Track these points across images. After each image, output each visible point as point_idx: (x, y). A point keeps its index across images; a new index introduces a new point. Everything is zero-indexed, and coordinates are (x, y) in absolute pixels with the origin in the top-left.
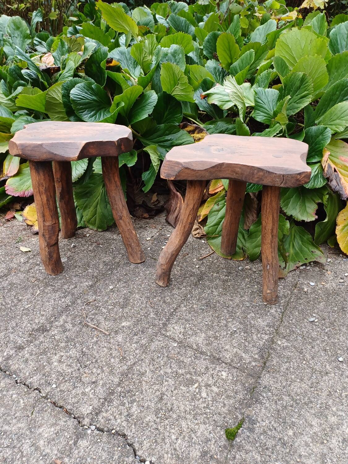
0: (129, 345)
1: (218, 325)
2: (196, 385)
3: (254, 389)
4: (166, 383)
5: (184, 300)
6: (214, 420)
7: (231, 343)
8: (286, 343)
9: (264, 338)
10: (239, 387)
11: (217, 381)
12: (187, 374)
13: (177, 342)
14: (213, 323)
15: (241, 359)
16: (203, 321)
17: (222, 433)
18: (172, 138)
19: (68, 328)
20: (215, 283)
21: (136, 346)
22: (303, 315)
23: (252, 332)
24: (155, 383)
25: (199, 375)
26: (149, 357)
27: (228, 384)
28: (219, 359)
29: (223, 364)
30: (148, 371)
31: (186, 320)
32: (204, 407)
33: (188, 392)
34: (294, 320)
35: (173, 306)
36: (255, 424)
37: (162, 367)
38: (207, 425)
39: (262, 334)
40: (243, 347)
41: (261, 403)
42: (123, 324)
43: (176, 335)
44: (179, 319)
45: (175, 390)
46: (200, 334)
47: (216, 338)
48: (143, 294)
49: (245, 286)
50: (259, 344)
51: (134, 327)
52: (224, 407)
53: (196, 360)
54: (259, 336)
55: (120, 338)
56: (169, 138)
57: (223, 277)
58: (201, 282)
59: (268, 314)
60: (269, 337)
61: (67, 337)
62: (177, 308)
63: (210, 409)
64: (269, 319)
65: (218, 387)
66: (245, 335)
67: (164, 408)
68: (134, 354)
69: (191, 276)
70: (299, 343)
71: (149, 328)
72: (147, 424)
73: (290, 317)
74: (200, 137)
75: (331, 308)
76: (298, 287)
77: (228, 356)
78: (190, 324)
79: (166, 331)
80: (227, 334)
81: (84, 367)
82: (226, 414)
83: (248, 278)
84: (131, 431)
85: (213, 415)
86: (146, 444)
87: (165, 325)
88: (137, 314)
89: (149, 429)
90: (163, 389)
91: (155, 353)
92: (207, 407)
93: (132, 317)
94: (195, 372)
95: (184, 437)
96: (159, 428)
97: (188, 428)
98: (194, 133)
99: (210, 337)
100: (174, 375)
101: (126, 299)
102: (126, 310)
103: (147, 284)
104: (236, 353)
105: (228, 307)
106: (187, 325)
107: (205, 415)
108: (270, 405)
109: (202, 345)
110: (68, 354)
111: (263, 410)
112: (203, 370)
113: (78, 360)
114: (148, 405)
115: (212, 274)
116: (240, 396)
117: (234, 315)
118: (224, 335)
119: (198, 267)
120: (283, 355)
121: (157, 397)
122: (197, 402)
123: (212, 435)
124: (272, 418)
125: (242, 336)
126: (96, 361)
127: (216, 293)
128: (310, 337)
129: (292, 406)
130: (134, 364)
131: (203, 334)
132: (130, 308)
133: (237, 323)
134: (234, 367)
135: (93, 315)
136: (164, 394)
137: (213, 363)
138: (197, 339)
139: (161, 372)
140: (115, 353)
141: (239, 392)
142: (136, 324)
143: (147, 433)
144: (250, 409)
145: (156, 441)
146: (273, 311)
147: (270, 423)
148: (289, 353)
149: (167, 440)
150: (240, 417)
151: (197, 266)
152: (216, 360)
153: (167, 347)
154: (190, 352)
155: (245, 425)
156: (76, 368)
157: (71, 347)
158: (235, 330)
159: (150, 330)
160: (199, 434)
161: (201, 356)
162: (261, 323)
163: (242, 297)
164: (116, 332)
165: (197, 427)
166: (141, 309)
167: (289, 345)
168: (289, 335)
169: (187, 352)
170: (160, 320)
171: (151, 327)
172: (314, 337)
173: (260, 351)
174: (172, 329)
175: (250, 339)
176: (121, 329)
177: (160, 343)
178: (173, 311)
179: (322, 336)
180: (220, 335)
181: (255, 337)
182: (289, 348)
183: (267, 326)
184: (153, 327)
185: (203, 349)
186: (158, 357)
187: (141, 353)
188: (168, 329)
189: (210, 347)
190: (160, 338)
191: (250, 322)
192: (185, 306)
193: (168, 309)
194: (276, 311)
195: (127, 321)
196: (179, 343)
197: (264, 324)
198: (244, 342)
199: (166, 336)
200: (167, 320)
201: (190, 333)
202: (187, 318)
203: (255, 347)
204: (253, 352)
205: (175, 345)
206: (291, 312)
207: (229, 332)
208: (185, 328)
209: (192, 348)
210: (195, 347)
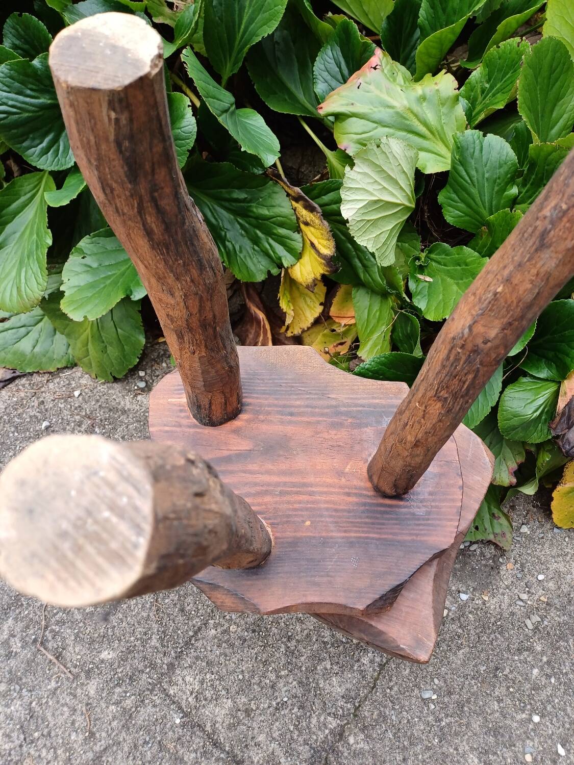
0: (104, 706)
1: (261, 682)
7: (271, 729)
8: (362, 743)
9: (330, 726)
13: (183, 712)
14: (253, 676)
16: (238, 670)
18: (249, 197)
19: (14, 650)
21: (114, 711)
22: (416, 678)
23: (312, 710)
26: (129, 739)
31: (209, 663)
35: (194, 622)
39: (329, 714)
40: (287, 741)
42: (105, 655)
43: (184, 697)
44: (197, 658)
46: (225, 700)
47: (248, 712)
50: (315, 737)
51: (119, 667)
53: (203, 759)
54: (322, 718)
55: (92, 688)
56: (242, 196)
59: (355, 668)
60: (338, 725)
61: (10, 672)
62: (200, 629)
64: (351, 679)
66: (299, 714)
68: (110, 728)
70: (384, 746)
71: (143, 672)
73: (391, 680)
74: (308, 220)
75: (476, 666)
78: (212, 674)
79: (170, 683)
80: (269, 707)
81: (30, 743)
87: (171, 666)
88: (130, 633)
91: (141, 733)
93: (120, 641)
98: (296, 202)
99: (239, 710)
102: (114, 621)
104: (273, 753)
105: (289, 639)
106: (208, 676)
109: (221, 727)
110: (9, 711)
113: (22, 727)
117: (294, 660)
118: (264, 709)
125: (294, 716)
126: (49, 733)
128: (409, 734)
130: (105, 749)
131: (230, 700)
132: (121, 616)
133: (295, 683)
135: (58, 622)
138: (217, 711)
140: (80, 720)
142: (123, 659)
146: (365, 660)
153: (163, 721)
154: (198, 740)
156: (17, 742)
157: (15, 694)
158: (285, 699)
159: (144, 676)
161: (214, 750)
162: (336, 687)
164: (88, 673)
166: (139, 623)
167: (367, 748)
168: (374, 724)
169: (193, 738)
170: (165, 655)
171: (148, 670)
172: (416, 734)
173: (313, 756)
174: (181, 681)
175: (304, 724)
176: (97, 667)
177: (154, 710)
178: (193, 636)
179: (431, 735)
180: (257, 708)
181: (314, 721)
182: (363, 754)
183: (343, 697)
184: (150, 671)
185: (221, 736)
186: (146, 743)
187: (120, 727)
188: (174, 678)
189: (233, 733)
190: (156, 697)
191: (317, 684)
192: (216, 627)
193: (184, 630)
194: (372, 662)
195: (110, 647)
196: (186, 715)
197: (341, 690)
198: (292, 729)
199: (167, 695)
200: (176, 658)
201: (208, 694)
202: (211, 657)
203: (308, 744)
204: (301, 757)
205: (178, 721)
206: (398, 666)
207: (274, 703)
208: (202, 682)
209: (204, 731)
210: (208, 728)
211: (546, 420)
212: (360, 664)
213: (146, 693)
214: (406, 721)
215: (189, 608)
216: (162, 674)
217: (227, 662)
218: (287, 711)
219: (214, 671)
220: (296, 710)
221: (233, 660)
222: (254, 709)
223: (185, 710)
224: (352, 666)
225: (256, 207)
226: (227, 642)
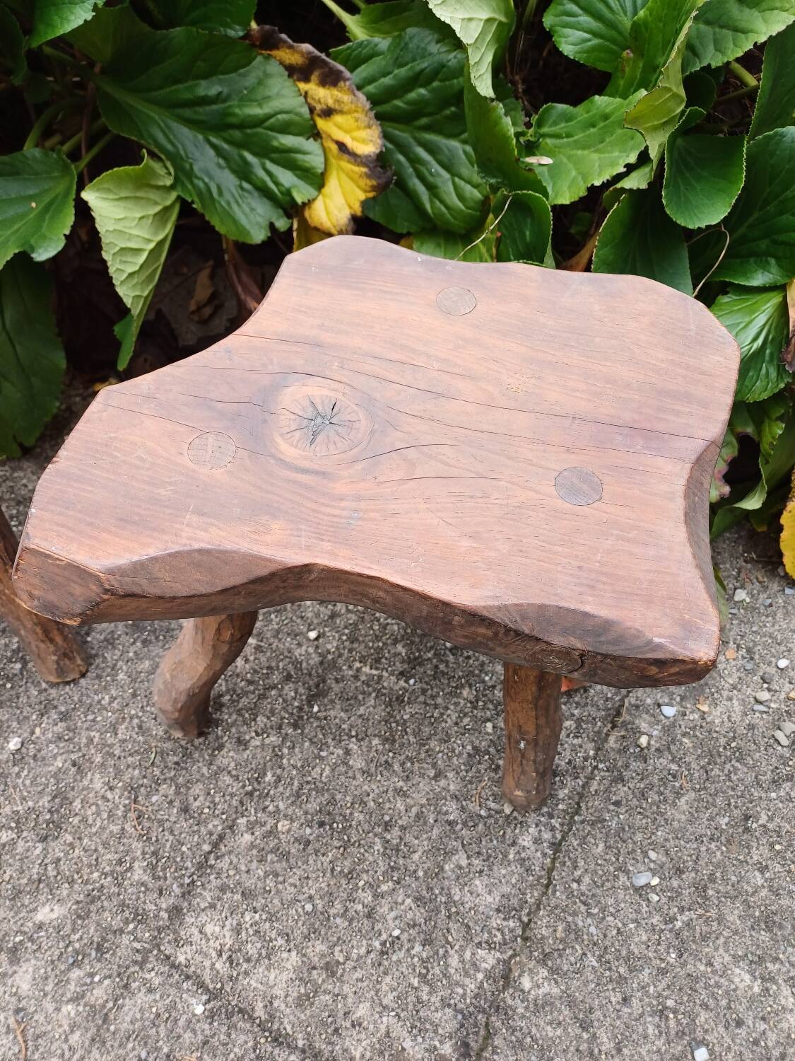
0: (50, 1007)
1: (346, 910)
5: (250, 794)
7: (377, 992)
8: (546, 984)
9: (484, 965)
13: (207, 990)
14: (331, 903)
16: (301, 897)
18: (226, 90)
20: (362, 710)
21: (72, 1014)
22: (617, 855)
23: (448, 942)
31: (246, 894)
34: (587, 880)
35: (210, 826)
39: (479, 945)
40: (411, 1007)
43: (207, 964)
44: (223, 889)
46: (285, 955)
47: (330, 969)
48: (118, 773)
49: (456, 724)
50: (460, 991)
51: (74, 930)
54: (468, 955)
55: (24, 979)
56: (213, 91)
57: (390, 682)
58: (316, 709)
59: (511, 856)
60: (499, 961)
62: (221, 837)
64: (508, 877)
66: (424, 955)
68: (65, 1047)
69: (288, 678)
70: (586, 983)
71: (122, 931)
73: (575, 867)
74: (330, 102)
75: (711, 819)
76: (624, 724)
78: (255, 912)
79: (177, 943)
80: (369, 952)
83: (470, 686)
87: (176, 912)
88: (90, 866)
91: (130, 1046)
93: (72, 882)
98: (307, 79)
99: (314, 968)
101: (61, 797)
102: (57, 849)
103: (136, 721)
104: (388, 1035)
105: (387, 826)
106: (247, 917)
109: (283, 1006)
115: (358, 670)
117: (401, 861)
118: (360, 957)
119: (317, 639)
120: (529, 1040)
125: (416, 959)
127: (357, 763)
128: (624, 953)
131: (294, 953)
132: (69, 838)
133: (408, 901)
138: (272, 977)
142: (82, 915)
146: (526, 841)
148: (549, 1028)
151: (313, 635)
153: (170, 1015)
154: (242, 1038)
158: (396, 933)
159: (126, 939)
161: (277, 1051)
162: (483, 895)
163: (437, 777)
164: (14, 953)
166: (106, 845)
167: (556, 991)
168: (561, 947)
169: (233, 1036)
170: (161, 893)
171: (131, 926)
172: (636, 952)
173: (463, 1025)
174: (197, 936)
175: (437, 970)
176: (31, 939)
177: (151, 997)
178: (210, 852)
179: (662, 948)
180: (347, 958)
181: (454, 961)
182: (552, 1004)
183: (498, 911)
184: (136, 928)
185: (286, 1021)
187: (87, 1043)
188: (183, 933)
189: (308, 1012)
190: (153, 974)
191: (449, 895)
192: (251, 828)
193: (193, 843)
194: (537, 841)
195: (53, 898)
196: (213, 995)
197: (492, 900)
198: (416, 984)
199: (173, 966)
200: (183, 895)
201: (252, 950)
202: (249, 883)
203: (449, 1006)
204: (440, 1031)
205: (199, 1010)
206: (583, 841)
207: (377, 944)
208: (237, 930)
209: (252, 1019)
210: (260, 1012)
211: (772, 354)
212: (517, 848)
213: (132, 969)
214: (614, 932)
215: (197, 804)
216: (159, 930)
217: (280, 886)
218: (402, 954)
219: (258, 905)
220: (418, 948)
221: (291, 880)
222: (341, 960)
223: (211, 987)
224: (505, 856)
225: (240, 107)
226: (275, 850)
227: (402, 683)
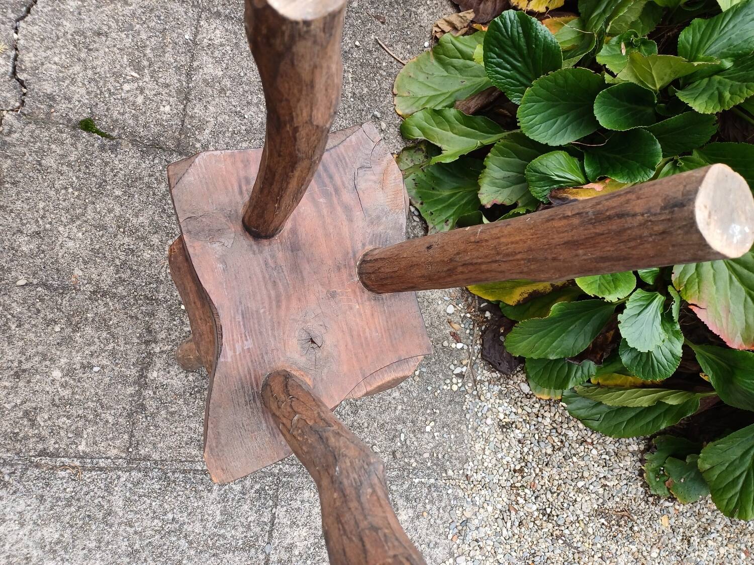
1: (247, 92)
2: (136, 75)
3: (161, 148)
4: (124, 36)
6: (97, 104)
7: (221, 114)
10: (155, 129)
11: (153, 100)
12: (148, 60)
13: (195, 39)
14: (247, 84)
15: (201, 129)
17: (85, 115)
24: (117, 21)
25: (152, 77)
27: (154, 115)
28: (186, 98)
29: (182, 106)
30: (131, 8)
32: (109, 90)
33: (121, 66)
36: (112, 152)
37: (145, 26)
38: (87, 97)
40: (220, 129)
41: (142, 157)
43: (204, 35)
44: (235, 33)
45: (118, 49)
46: (220, 69)
47: (222, 91)
52: (119, 113)
53: (174, 69)
57: (348, 88)
63: (109, 97)
65: (144, 103)
66: (242, 131)
67: (88, 40)
72: (59, 25)
77: (197, 110)
78: (231, 51)
79: (207, 19)
80: (234, 106)
82: (111, 117)
84: (44, 7)
85: (103, 102)
86: (35, 29)
87: (218, 14)
89: (53, 28)
90: (113, 35)
91: (163, 11)
92: (111, 94)
94: (154, 70)
95: (61, 72)
96: (61, 40)
97: (74, 74)
99: (220, 83)
100: (139, 44)
104: (207, 122)
106: (228, 48)
107: (98, 92)
108: (145, 168)
109: (201, 74)
111: (134, 161)
112: (161, 80)
114: (84, 19)
115: (349, 72)
116: (142, 132)
118: (231, 103)
119: (356, 46)
121: (100, 28)
122: (112, 80)
123: (77, 103)
124: (128, 171)
125: (239, 128)
129: (154, 194)
131: (222, 73)
133: (260, 119)
134: (183, 121)
136: (107, 36)
137: (179, 92)
138: (210, 66)
139: (138, 26)
141: (148, 131)
143: (49, 27)
144: (130, 145)
145: (43, 40)
147: (121, 169)
149: (49, 52)
150: (115, 134)
151: (357, 43)
152: (185, 96)
153: (181, 25)
154: (183, 59)
155: (105, 141)
158: (246, 116)
160: (72, 88)
161: (184, 75)
165: (80, 84)
169: (183, 55)
170: (223, 5)
174: (213, 27)
175: (238, 138)
177: (183, 14)
180: (229, 97)
185: (196, 76)
186: (159, 17)
188: (212, 20)
189: (203, 85)
190: (192, 12)
196: (194, 42)
198: (230, 130)
199: (198, 20)
200: (226, 16)
201: (216, 54)
205: (187, 37)
207: (239, 109)
208: (222, 45)
209: (192, 61)
210: (195, 64)
216: (209, 9)
218: (239, 121)
219: (234, 51)
220: (244, 128)
222: (227, 95)
223: (197, 40)
227: (350, 95)
